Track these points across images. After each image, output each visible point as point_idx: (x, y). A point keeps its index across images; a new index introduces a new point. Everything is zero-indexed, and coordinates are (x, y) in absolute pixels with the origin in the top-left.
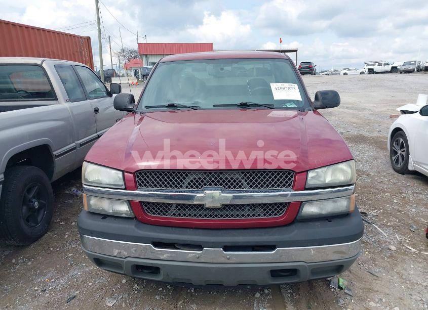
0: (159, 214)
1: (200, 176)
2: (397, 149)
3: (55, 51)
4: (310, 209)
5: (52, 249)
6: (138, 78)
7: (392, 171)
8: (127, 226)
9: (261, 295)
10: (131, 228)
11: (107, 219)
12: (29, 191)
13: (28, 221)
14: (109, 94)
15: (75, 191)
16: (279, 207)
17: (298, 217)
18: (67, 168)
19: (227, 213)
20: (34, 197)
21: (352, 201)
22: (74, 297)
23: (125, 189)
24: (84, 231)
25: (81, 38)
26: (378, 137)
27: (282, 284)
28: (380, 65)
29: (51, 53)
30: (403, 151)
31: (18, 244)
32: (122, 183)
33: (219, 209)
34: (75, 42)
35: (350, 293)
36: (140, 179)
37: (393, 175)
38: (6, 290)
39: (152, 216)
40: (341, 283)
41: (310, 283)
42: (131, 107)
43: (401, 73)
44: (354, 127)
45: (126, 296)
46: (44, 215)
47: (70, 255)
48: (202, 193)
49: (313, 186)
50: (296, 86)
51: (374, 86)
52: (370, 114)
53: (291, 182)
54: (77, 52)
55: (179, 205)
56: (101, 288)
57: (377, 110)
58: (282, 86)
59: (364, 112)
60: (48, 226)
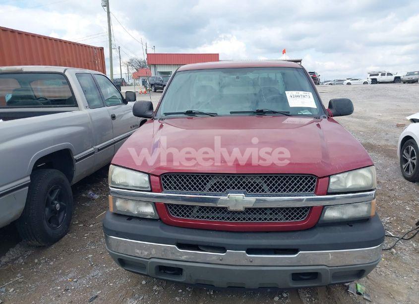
0: (183, 216)
1: (223, 179)
2: (408, 157)
3: (70, 60)
4: (331, 214)
5: (72, 250)
6: (146, 87)
7: (403, 179)
8: (152, 227)
9: (280, 299)
10: (156, 229)
11: (132, 220)
12: (52, 193)
13: (49, 221)
14: (125, 102)
15: (92, 195)
16: (302, 211)
17: (319, 221)
18: (84, 173)
19: (250, 216)
20: (56, 199)
21: (373, 206)
22: (97, 297)
23: (151, 191)
24: (109, 232)
25: (95, 48)
26: (385, 146)
27: (300, 288)
28: (383, 75)
29: (67, 62)
30: (413, 160)
31: (40, 245)
32: (148, 185)
33: (242, 212)
34: (90, 52)
35: (369, 299)
36: (165, 182)
37: (403, 183)
38: (30, 288)
39: (175, 218)
40: (359, 289)
41: (328, 288)
42: (150, 113)
43: (404, 83)
44: (361, 135)
45: (146, 297)
46: (64, 216)
47: (90, 256)
48: (225, 196)
49: (335, 191)
50: (311, 94)
51: (378, 95)
52: (377, 123)
53: (314, 187)
54: (91, 61)
55: (203, 207)
56: (121, 289)
57: (382, 119)
58: (297, 94)
59: (370, 121)
60: (68, 228)
